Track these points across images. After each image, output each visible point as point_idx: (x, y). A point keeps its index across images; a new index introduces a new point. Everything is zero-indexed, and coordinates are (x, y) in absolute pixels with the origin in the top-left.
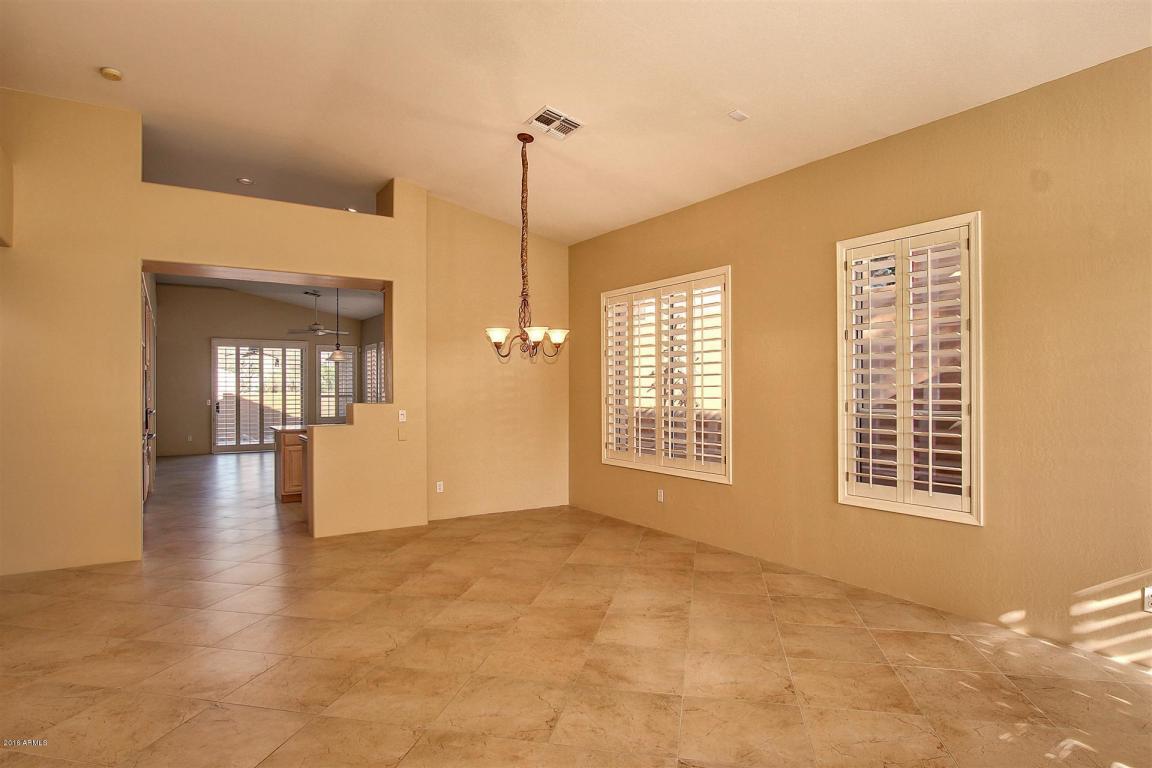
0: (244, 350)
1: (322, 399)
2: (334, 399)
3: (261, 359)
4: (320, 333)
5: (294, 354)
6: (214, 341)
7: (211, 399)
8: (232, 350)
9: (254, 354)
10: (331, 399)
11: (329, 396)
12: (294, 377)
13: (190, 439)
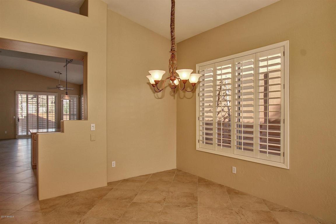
0: (30, 96)
1: (64, 116)
2: (69, 116)
3: (38, 100)
4: (62, 89)
5: (52, 98)
6: (17, 92)
7: (15, 116)
8: (24, 96)
9: (35, 98)
10: (67, 116)
11: (66, 115)
12: (52, 107)
13: (6, 132)
